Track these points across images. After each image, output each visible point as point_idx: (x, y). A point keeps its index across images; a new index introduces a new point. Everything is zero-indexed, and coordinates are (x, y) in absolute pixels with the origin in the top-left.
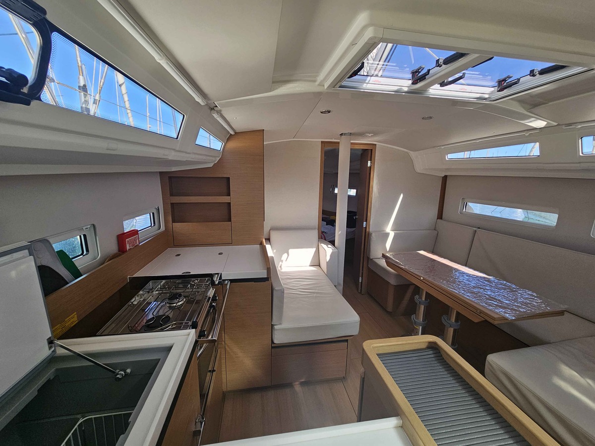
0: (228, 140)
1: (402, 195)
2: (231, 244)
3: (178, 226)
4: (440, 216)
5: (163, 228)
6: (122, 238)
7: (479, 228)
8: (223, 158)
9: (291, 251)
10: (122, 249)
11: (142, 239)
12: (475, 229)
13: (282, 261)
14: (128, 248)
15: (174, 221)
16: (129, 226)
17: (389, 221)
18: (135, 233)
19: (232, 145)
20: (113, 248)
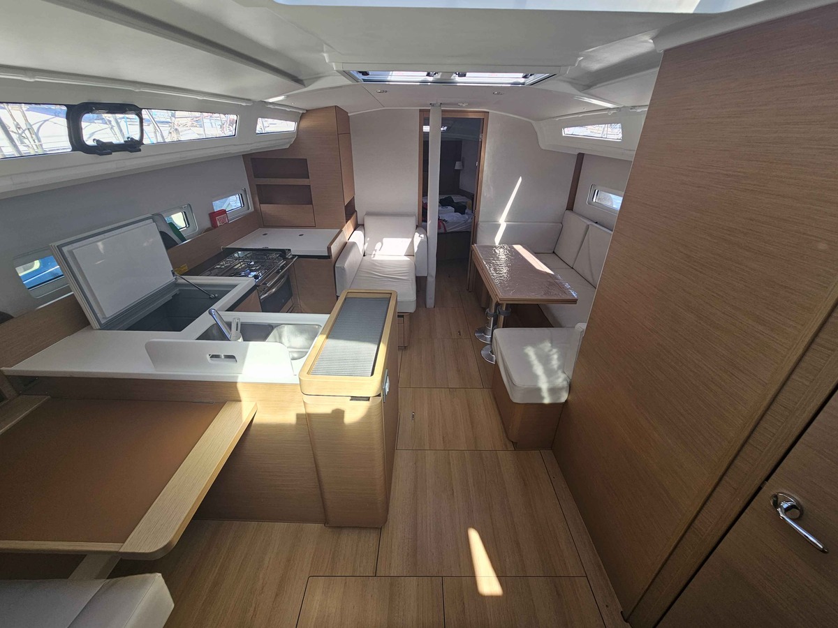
0: (301, 118)
1: (520, 179)
2: (314, 227)
3: (266, 208)
4: (570, 207)
5: (252, 209)
6: (213, 216)
7: (596, 223)
8: (298, 139)
9: (385, 240)
10: (214, 225)
11: (231, 218)
12: (589, 223)
13: (376, 251)
14: (219, 224)
15: (260, 203)
16: (218, 205)
17: (503, 211)
18: (224, 212)
19: (305, 123)
20: (207, 223)
